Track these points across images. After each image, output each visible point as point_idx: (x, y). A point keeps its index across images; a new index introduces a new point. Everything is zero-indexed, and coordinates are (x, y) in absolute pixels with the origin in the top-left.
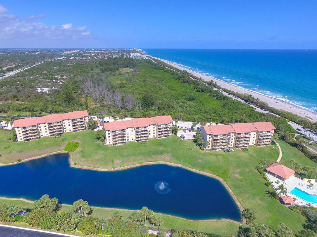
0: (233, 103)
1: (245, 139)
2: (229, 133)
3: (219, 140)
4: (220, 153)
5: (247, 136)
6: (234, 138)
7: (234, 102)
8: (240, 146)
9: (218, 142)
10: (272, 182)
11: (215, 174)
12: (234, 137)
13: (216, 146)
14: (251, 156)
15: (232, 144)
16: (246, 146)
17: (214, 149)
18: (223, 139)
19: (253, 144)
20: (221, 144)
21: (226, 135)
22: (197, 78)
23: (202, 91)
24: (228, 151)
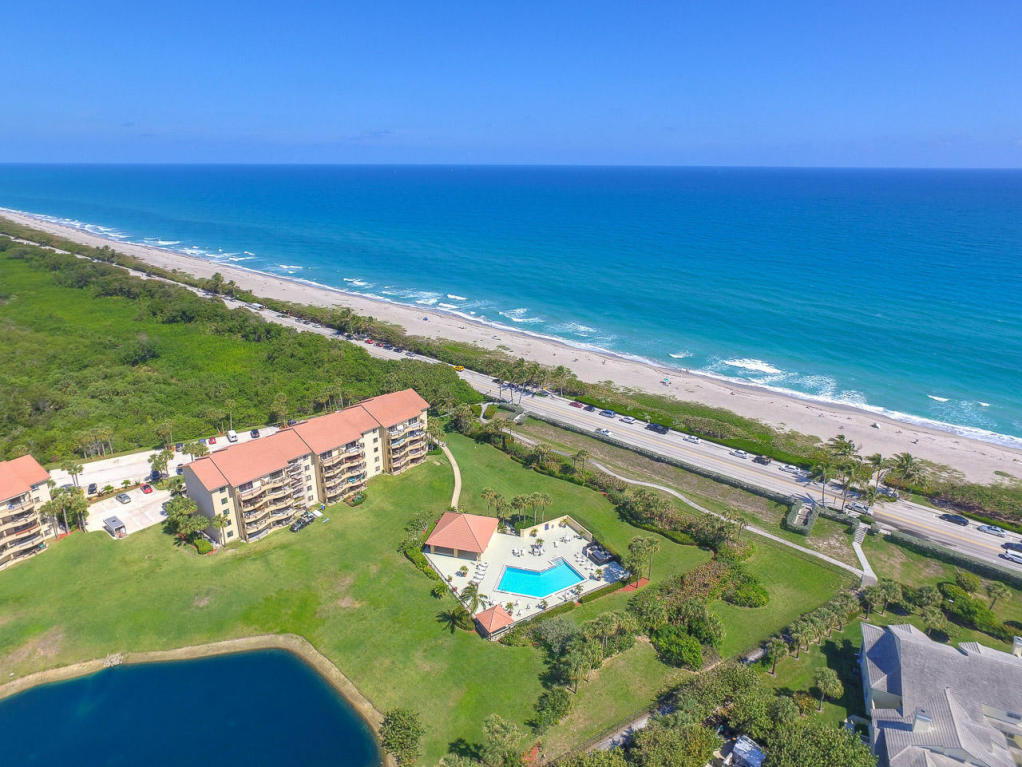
0: (300, 344)
1: (349, 465)
2: (290, 462)
3: (260, 496)
4: (276, 540)
5: (353, 452)
6: (312, 471)
7: (305, 341)
8: (339, 491)
9: (257, 506)
10: (450, 579)
11: (267, 631)
12: (312, 468)
13: (255, 522)
14: (379, 514)
15: (312, 495)
16: (358, 487)
17: (251, 535)
18: (274, 490)
19: (379, 473)
20: (273, 508)
21: (281, 471)
22: (161, 273)
23: (187, 317)
24: (303, 524)
